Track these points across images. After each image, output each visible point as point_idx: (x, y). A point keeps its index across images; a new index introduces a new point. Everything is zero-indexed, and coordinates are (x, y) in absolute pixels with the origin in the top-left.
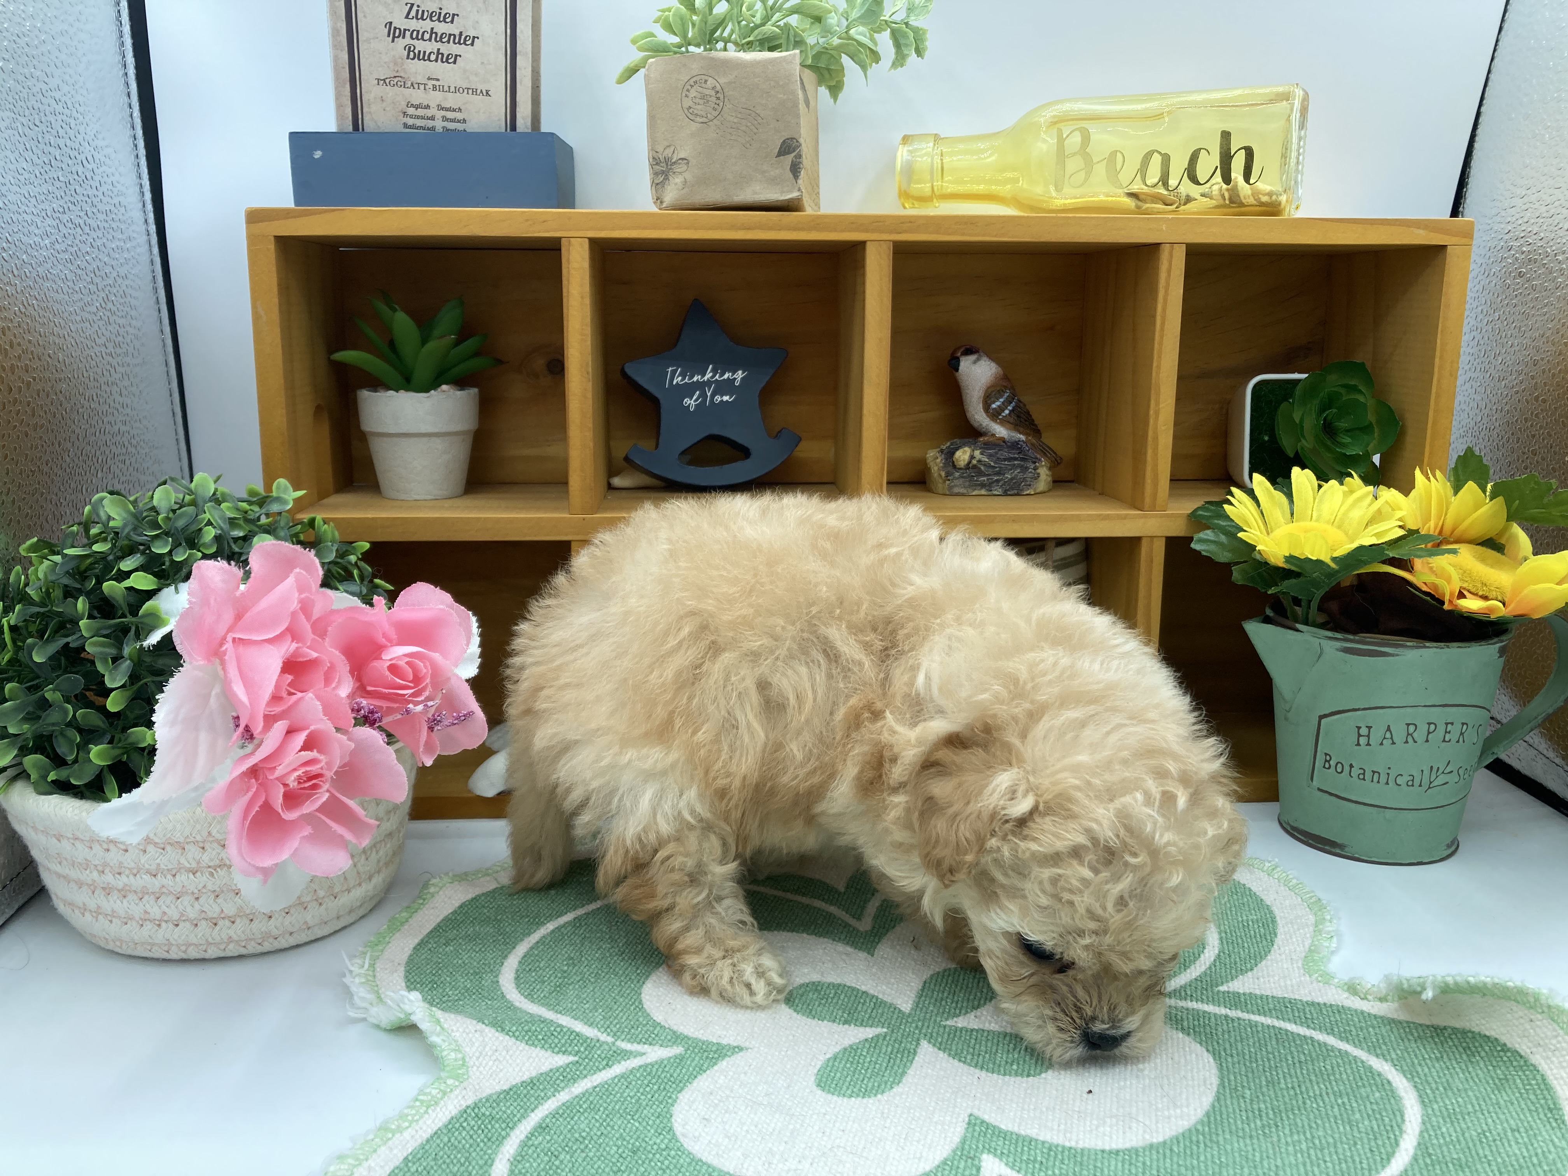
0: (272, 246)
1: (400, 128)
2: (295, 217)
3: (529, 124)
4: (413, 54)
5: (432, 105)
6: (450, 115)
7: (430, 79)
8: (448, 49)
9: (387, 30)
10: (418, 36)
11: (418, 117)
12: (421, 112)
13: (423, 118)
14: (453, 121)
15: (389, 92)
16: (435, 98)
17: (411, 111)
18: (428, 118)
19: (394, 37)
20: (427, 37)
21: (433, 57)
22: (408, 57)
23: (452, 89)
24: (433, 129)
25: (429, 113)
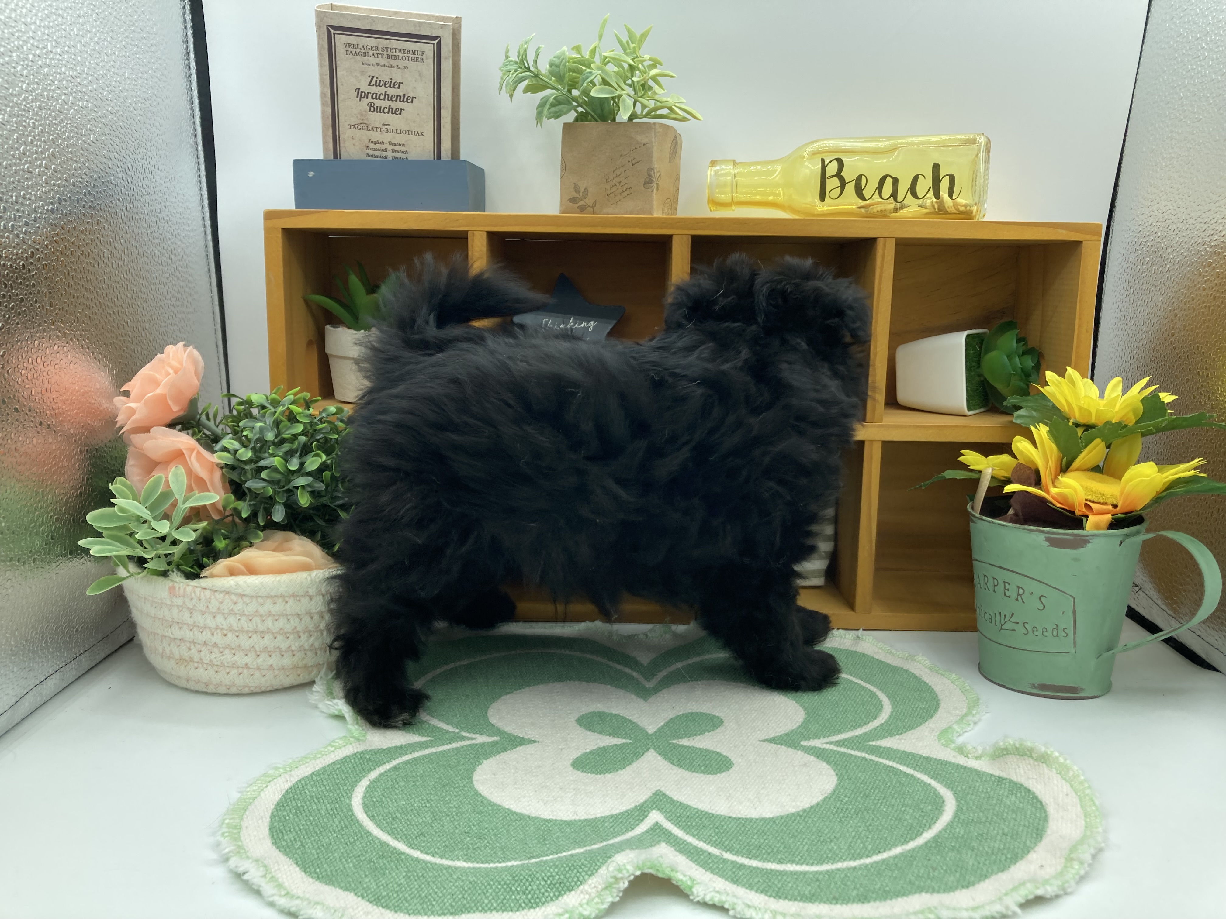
0: (280, 235)
1: (364, 157)
2: (295, 216)
3: (449, 155)
4: (373, 109)
5: (386, 141)
6: (397, 148)
7: (384, 124)
8: (396, 105)
9: (356, 93)
10: (377, 97)
11: (376, 150)
12: (378, 146)
13: (379, 150)
14: (399, 152)
15: (358, 133)
16: (387, 137)
17: (372, 146)
18: (383, 151)
19: (361, 98)
20: (382, 97)
21: (386, 110)
22: (370, 110)
23: (399, 131)
24: (386, 157)
25: (384, 147)
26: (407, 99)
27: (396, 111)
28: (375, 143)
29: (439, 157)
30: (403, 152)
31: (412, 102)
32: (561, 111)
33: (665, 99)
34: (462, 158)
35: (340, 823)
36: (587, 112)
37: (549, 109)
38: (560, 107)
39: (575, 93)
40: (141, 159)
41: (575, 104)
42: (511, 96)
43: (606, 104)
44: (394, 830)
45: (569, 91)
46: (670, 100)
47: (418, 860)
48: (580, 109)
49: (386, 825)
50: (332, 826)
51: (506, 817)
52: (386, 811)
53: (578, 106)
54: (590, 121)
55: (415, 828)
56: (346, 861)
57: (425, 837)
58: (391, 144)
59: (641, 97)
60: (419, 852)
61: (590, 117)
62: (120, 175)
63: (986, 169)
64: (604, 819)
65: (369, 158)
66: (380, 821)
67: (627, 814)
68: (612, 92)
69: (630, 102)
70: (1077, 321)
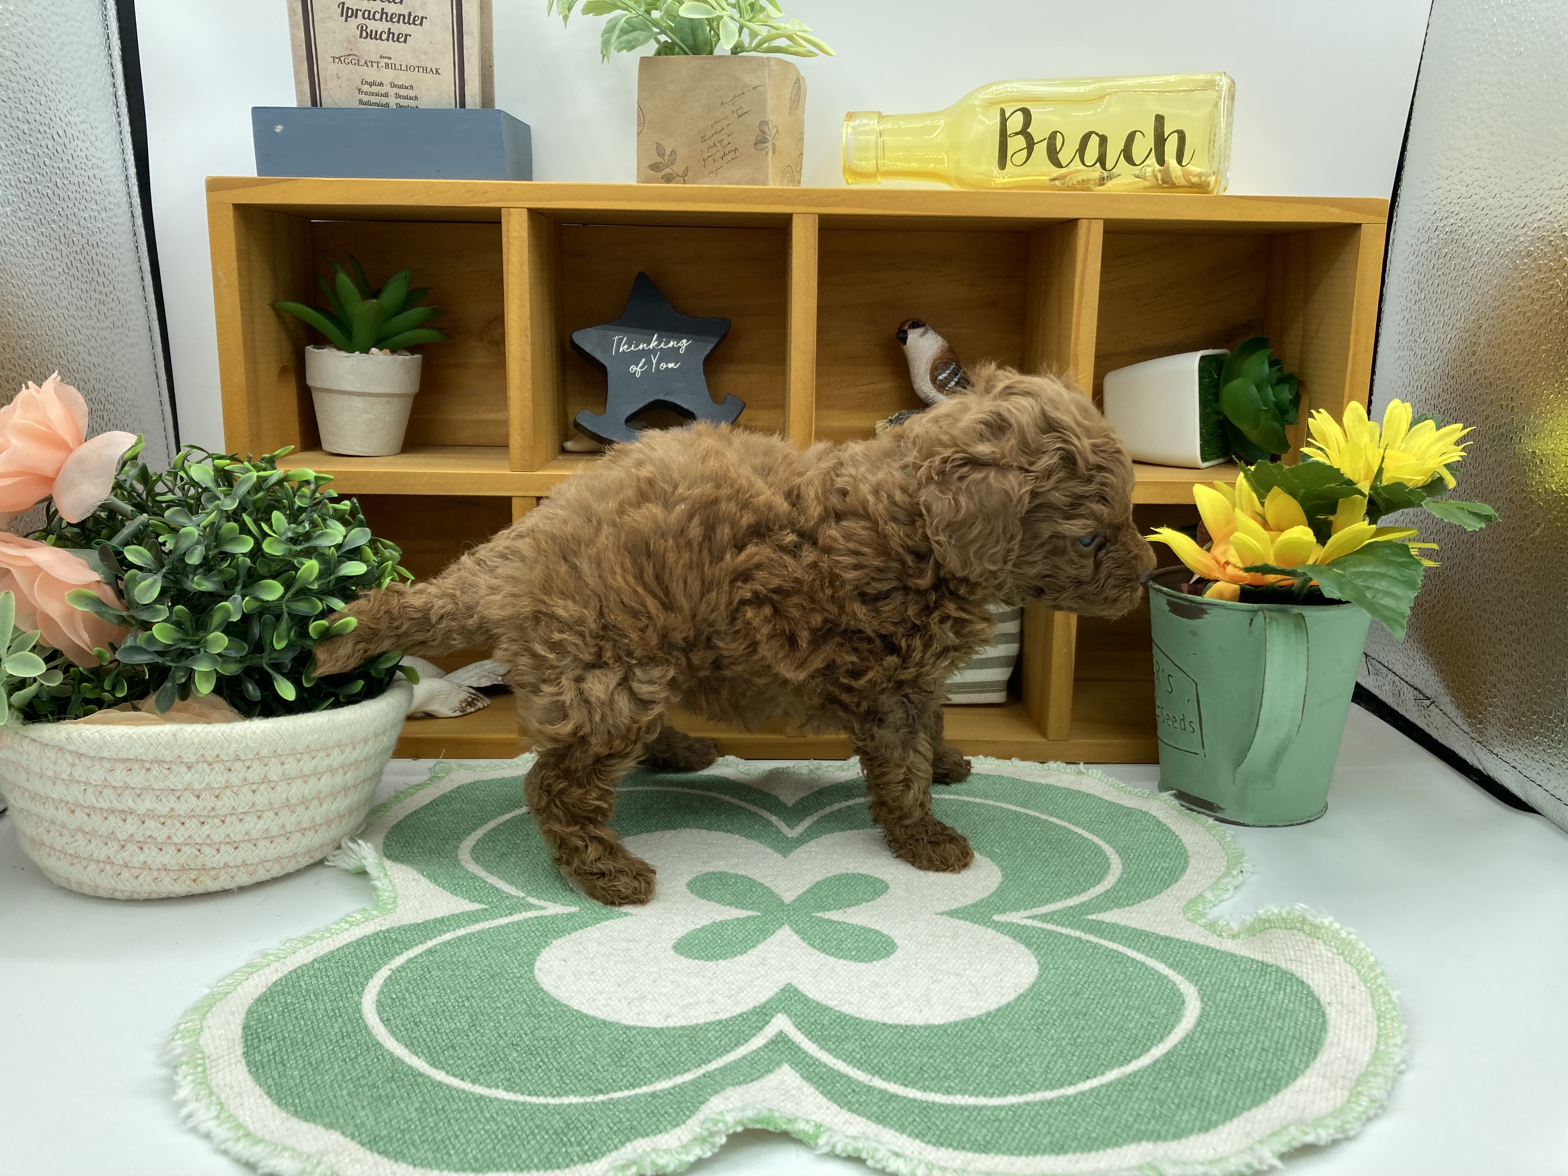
0: (231, 214)
1: (356, 105)
2: (258, 186)
3: (478, 101)
4: (366, 34)
5: (386, 82)
6: (403, 92)
7: (382, 57)
9: (340, 10)
10: (370, 16)
11: (372, 94)
12: (375, 89)
13: (377, 95)
14: (406, 98)
15: (345, 69)
16: (388, 76)
17: (366, 88)
18: (382, 95)
19: (347, 16)
20: (378, 16)
21: (384, 36)
22: (361, 36)
23: (404, 67)
24: (387, 105)
25: (382, 90)
26: (414, 21)
27: (398, 38)
28: (371, 84)
29: (463, 104)
30: (411, 98)
31: (421, 24)
32: (635, 39)
33: (782, 25)
34: (498, 106)
35: (342, 1030)
36: (674, 43)
37: (619, 37)
38: (635, 34)
39: (656, 14)
41: (656, 30)
42: (566, 18)
43: (700, 31)
44: (414, 1041)
45: (648, 12)
46: (790, 27)
48: (663, 38)
49: (404, 1033)
50: (328, 1034)
51: (572, 1022)
53: (660, 33)
54: (678, 54)
57: (456, 1052)
58: (393, 85)
59: (749, 21)
61: (677, 49)
63: (1229, 125)
64: (708, 1026)
65: (362, 106)
66: (397, 1026)
67: (742, 1019)
68: (709, 12)
69: (735, 27)
70: (1352, 336)
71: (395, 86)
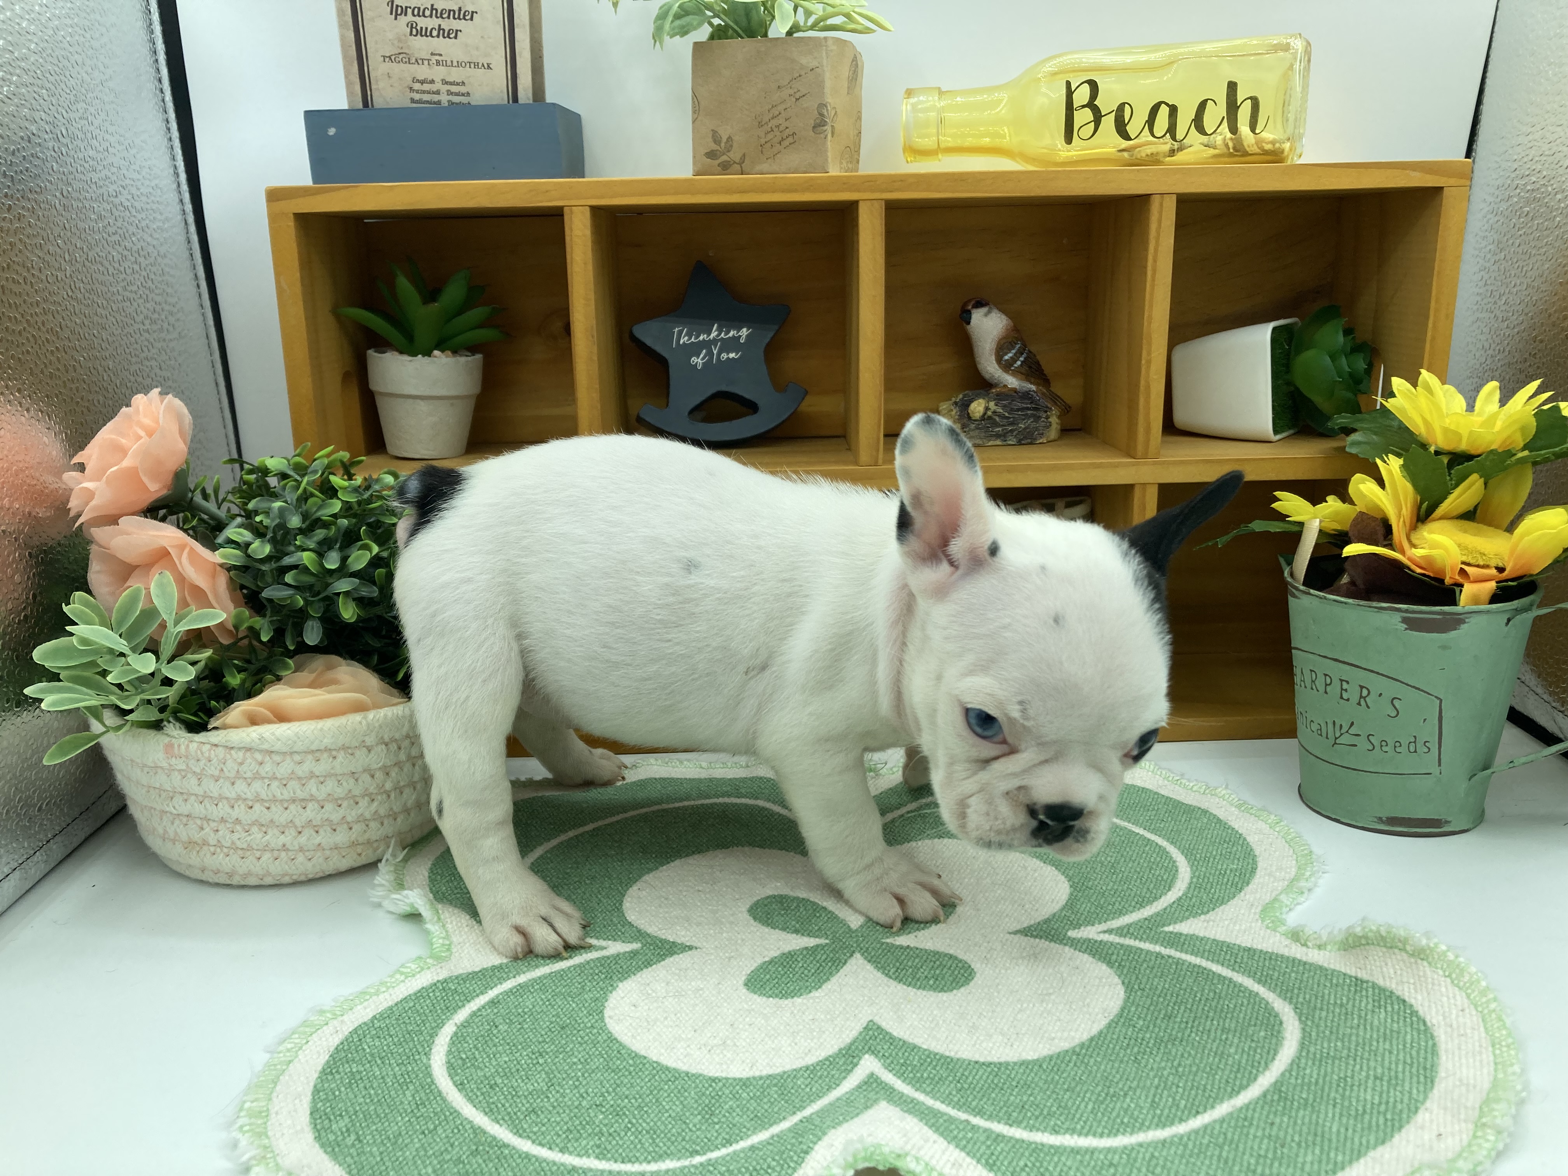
0: (292, 224)
1: (407, 103)
2: (313, 195)
3: (530, 95)
4: (416, 31)
5: (437, 79)
6: (454, 89)
7: (432, 54)
8: (447, 24)
9: (389, 9)
10: (420, 13)
11: (424, 92)
12: (426, 87)
13: (429, 92)
14: (457, 94)
15: (397, 69)
16: (438, 73)
17: (417, 86)
18: (434, 93)
19: (397, 15)
20: (427, 13)
21: (435, 33)
22: (411, 34)
23: (455, 64)
24: (439, 102)
25: (434, 87)
26: (464, 15)
27: (449, 34)
28: (422, 82)
29: (515, 99)
30: (463, 95)
31: (471, 19)
32: (688, 24)
33: (838, 2)
34: (549, 99)
35: (414, 1098)
36: (727, 25)
37: (672, 22)
38: (688, 19)
40: (80, 118)
41: (708, 13)
42: (615, 5)
43: (754, 14)
44: (493, 1106)
46: (847, 3)
47: (528, 1156)
48: (716, 21)
49: (481, 1098)
50: (402, 1103)
51: (654, 1076)
52: (480, 1073)
53: (713, 17)
54: (731, 37)
55: (524, 1102)
56: (423, 1162)
57: (538, 1116)
58: (445, 83)
60: (529, 1143)
61: (730, 32)
62: (51, 144)
63: (1305, 87)
64: (794, 1074)
65: (414, 105)
66: (472, 1091)
67: (829, 1062)
69: (789, 7)
71: (447, 83)
